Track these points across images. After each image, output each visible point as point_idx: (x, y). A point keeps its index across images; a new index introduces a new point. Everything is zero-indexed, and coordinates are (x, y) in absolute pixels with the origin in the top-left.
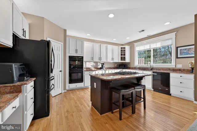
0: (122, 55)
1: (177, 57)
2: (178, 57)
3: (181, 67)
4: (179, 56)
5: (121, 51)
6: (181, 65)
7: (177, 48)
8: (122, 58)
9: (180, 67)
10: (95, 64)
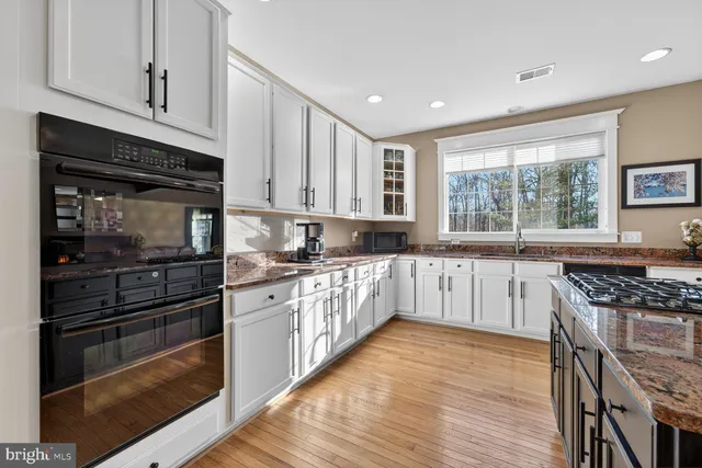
0: (388, 184)
1: (624, 205)
2: (629, 203)
3: (640, 241)
4: (631, 201)
5: (388, 166)
6: (640, 233)
7: (624, 170)
8: (388, 199)
9: (634, 241)
10: (266, 231)
